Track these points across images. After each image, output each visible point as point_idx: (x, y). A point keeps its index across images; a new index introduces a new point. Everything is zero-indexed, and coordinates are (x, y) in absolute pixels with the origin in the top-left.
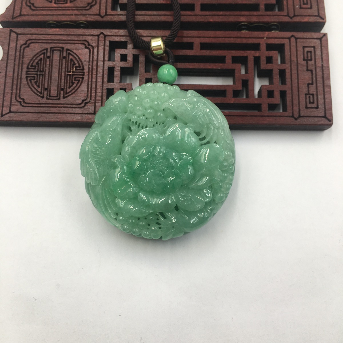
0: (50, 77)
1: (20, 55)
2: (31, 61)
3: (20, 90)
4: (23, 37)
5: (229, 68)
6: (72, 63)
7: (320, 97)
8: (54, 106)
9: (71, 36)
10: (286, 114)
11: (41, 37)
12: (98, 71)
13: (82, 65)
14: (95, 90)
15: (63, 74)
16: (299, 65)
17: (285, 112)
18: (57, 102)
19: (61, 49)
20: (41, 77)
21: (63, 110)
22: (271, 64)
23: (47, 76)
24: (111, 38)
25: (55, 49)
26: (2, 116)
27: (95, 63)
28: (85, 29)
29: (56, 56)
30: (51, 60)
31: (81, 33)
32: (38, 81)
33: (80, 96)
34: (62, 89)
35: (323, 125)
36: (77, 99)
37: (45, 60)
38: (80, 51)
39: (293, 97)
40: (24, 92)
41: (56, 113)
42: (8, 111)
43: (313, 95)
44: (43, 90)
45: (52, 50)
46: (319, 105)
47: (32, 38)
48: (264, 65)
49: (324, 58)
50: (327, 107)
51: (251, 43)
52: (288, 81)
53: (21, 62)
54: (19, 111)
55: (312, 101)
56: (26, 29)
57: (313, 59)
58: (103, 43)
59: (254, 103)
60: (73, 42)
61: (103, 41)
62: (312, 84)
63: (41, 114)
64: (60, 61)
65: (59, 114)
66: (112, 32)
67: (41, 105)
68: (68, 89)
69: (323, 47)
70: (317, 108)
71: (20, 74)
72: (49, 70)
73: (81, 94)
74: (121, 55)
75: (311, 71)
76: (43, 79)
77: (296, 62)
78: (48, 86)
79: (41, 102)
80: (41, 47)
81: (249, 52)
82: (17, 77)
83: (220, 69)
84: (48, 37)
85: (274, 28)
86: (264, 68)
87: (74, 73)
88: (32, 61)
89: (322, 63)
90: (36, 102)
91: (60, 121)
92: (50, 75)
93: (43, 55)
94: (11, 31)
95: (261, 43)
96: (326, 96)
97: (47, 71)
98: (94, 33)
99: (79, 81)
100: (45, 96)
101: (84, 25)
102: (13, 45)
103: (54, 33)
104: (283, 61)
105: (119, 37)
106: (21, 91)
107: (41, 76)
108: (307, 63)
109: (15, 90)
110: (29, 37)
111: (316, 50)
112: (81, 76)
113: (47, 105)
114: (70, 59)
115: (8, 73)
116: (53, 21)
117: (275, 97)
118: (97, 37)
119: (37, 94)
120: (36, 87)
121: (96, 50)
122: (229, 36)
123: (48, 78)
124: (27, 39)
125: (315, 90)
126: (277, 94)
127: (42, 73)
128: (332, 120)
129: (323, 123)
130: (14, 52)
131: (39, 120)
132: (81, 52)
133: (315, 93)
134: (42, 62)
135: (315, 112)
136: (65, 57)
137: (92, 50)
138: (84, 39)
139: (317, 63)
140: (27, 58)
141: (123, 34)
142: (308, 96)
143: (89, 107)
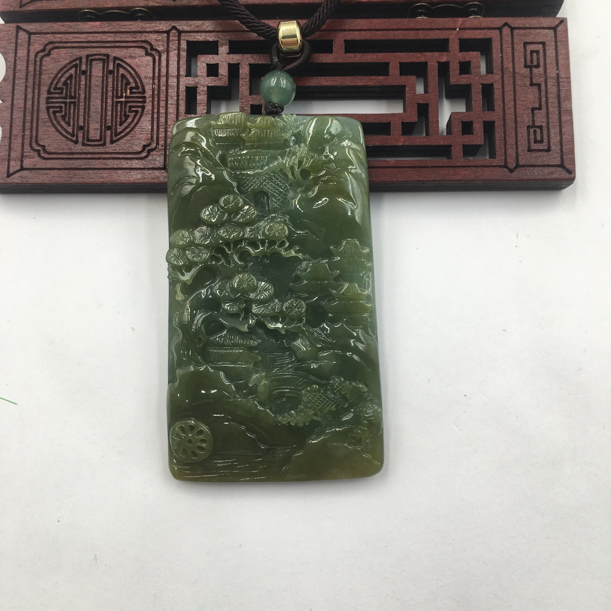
0: (87, 108)
1: (35, 70)
2: (53, 80)
3: (37, 131)
4: (39, 39)
5: (395, 84)
6: (125, 82)
7: (554, 131)
8: (96, 156)
9: (120, 35)
10: (495, 162)
11: (70, 37)
12: (169, 94)
13: (141, 84)
14: (164, 127)
15: (109, 101)
16: (516, 75)
17: (493, 158)
18: (101, 149)
19: (105, 58)
20: (72, 108)
21: (111, 163)
22: (468, 75)
23: (82, 104)
24: (190, 36)
25: (94, 57)
26: (9, 175)
27: (163, 80)
28: (145, 22)
29: (97, 70)
30: (88, 77)
31: (139, 29)
32: (68, 115)
33: (139, 139)
34: (109, 128)
35: (558, 180)
36: (134, 145)
37: (78, 77)
38: (137, 60)
39: (507, 133)
40: (45, 134)
41: (100, 169)
42: (18, 168)
43: (541, 127)
44: (76, 129)
45: (90, 59)
46: (551, 144)
47: (55, 40)
48: (455, 78)
49: (561, 62)
50: (565, 148)
51: (433, 38)
52: (498, 103)
53: (37, 82)
54: (36, 167)
55: (539, 139)
56: (43, 24)
57: (542, 64)
58: (177, 45)
59: (438, 144)
60: (125, 44)
61: (177, 42)
62: (540, 108)
63: (75, 172)
64: (104, 78)
65: (106, 171)
66: (191, 25)
67: (74, 156)
68: (118, 126)
69: (558, 43)
70: (548, 150)
71: (36, 103)
72: (85, 94)
73: (141, 135)
74: (207, 64)
75: (539, 85)
76: (76, 111)
77: (511, 71)
78: (84, 123)
79: (73, 151)
80: (70, 54)
81: (428, 54)
82: (31, 109)
83: (380, 87)
84: (82, 37)
85: (474, 10)
86: (456, 83)
87: (127, 100)
88: (56, 80)
89: (557, 72)
90: (65, 151)
91: (106, 183)
92: (87, 103)
93: (74, 69)
94: (18, 28)
95: (451, 37)
96: (563, 130)
97: (82, 96)
98: (161, 28)
99: (137, 112)
100: (80, 139)
101: (143, 15)
102: (22, 53)
103: (92, 31)
104: (490, 70)
105: (203, 34)
106: (39, 133)
107: (72, 105)
108: (531, 71)
109: (29, 131)
110: (50, 37)
111: (546, 48)
112: (141, 104)
113: (83, 156)
114: (120, 75)
115: (15, 102)
116: (90, 9)
117: (474, 132)
118: (166, 35)
119: (67, 138)
120: (65, 126)
121: (164, 57)
122: (395, 27)
123: (85, 109)
124: (47, 42)
125: (545, 120)
126: (478, 128)
127: (73, 100)
128: (575, 170)
129: (558, 176)
130: (25, 66)
131: (69, 182)
132: (139, 63)
133: (544, 124)
134: (73, 80)
135: (545, 158)
136: (111, 72)
137: (157, 58)
138: (143, 39)
139: (548, 72)
140: (48, 75)
141: (210, 29)
142: (532, 130)
143: (155, 156)
